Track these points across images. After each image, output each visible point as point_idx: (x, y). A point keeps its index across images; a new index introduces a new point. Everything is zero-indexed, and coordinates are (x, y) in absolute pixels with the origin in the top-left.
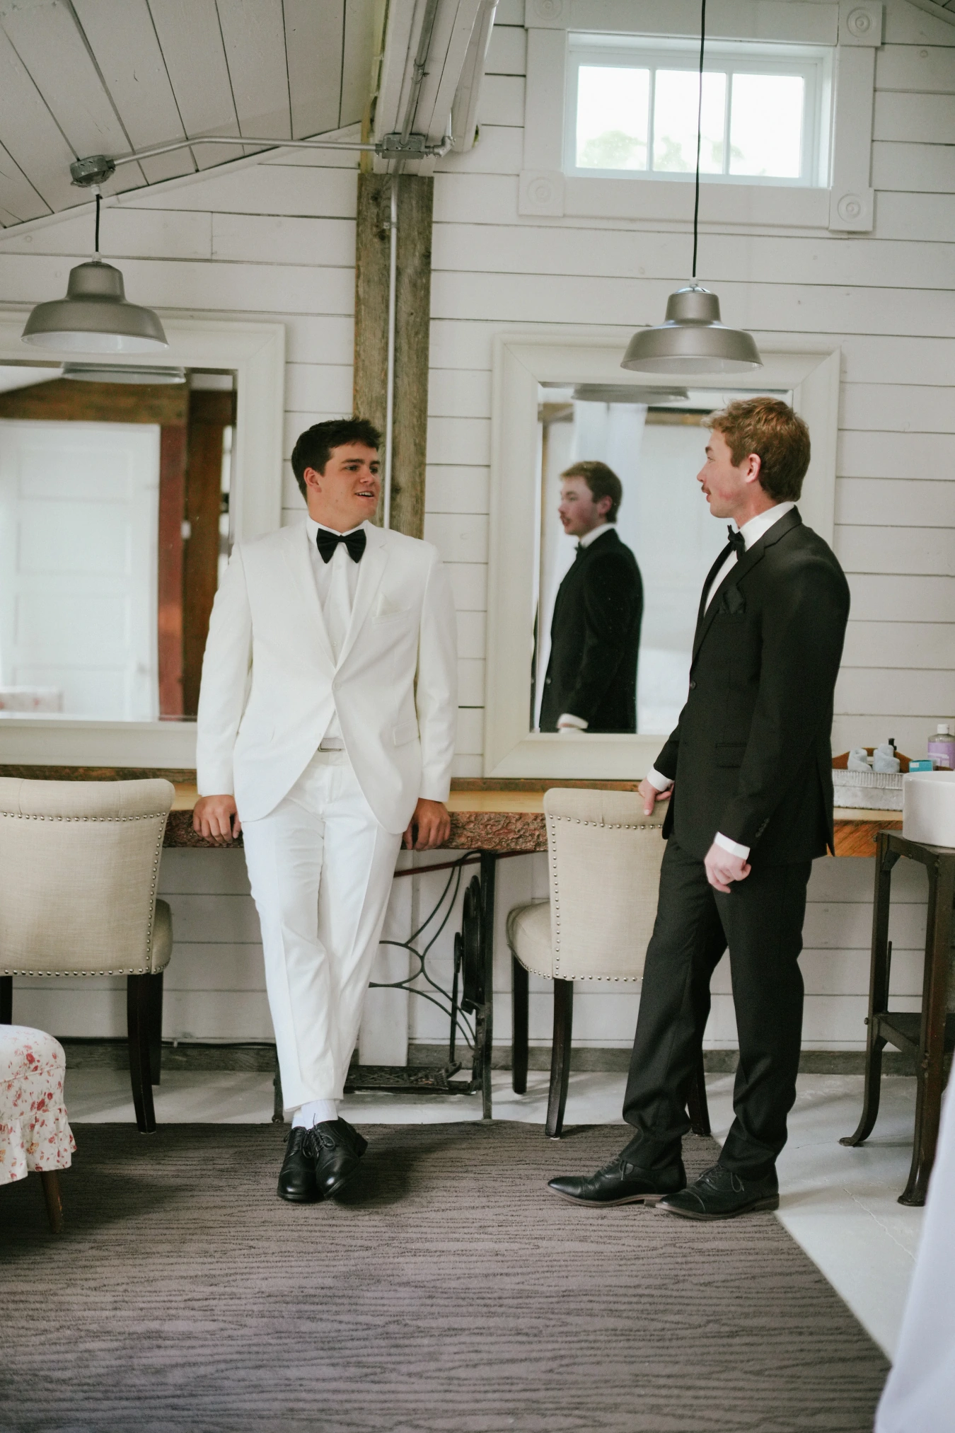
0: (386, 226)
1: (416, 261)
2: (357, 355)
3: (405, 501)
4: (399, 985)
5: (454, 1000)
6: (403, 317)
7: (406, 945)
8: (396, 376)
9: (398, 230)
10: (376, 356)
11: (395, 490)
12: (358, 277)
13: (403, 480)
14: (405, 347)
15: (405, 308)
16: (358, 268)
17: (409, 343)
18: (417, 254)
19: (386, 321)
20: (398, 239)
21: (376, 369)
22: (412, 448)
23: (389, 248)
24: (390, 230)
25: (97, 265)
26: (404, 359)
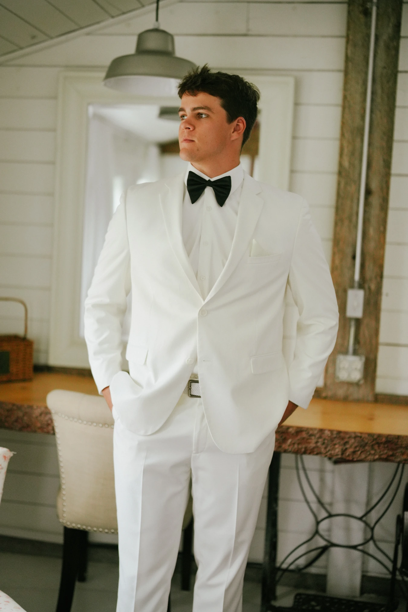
0: (368, 5)
1: (390, 30)
2: (345, 98)
3: (375, 200)
4: (354, 547)
5: (395, 562)
6: (379, 70)
7: (360, 519)
8: (372, 111)
9: (378, 8)
10: (358, 98)
11: (368, 192)
12: (347, 42)
13: (374, 186)
14: (379, 91)
15: (380, 64)
16: (347, 37)
17: (382, 89)
18: (391, 25)
19: (366, 73)
20: (378, 15)
21: (358, 108)
22: (382, 163)
23: (371, 21)
24: (371, 9)
25: (156, 30)
26: (378, 100)
